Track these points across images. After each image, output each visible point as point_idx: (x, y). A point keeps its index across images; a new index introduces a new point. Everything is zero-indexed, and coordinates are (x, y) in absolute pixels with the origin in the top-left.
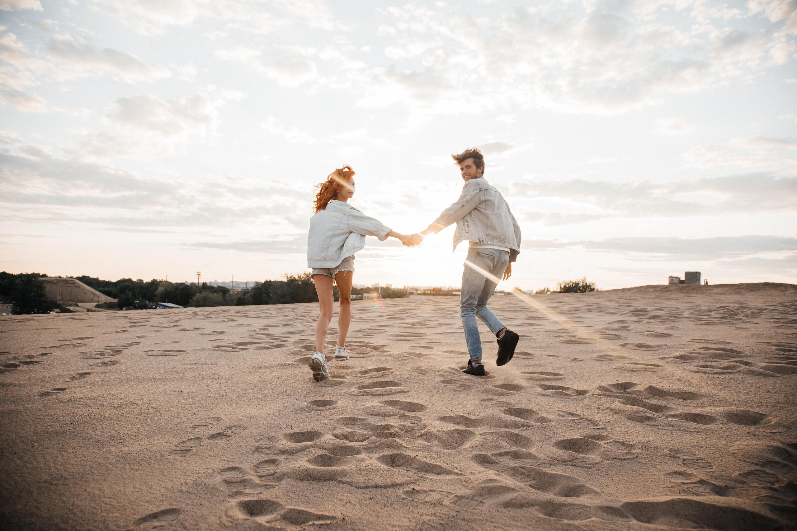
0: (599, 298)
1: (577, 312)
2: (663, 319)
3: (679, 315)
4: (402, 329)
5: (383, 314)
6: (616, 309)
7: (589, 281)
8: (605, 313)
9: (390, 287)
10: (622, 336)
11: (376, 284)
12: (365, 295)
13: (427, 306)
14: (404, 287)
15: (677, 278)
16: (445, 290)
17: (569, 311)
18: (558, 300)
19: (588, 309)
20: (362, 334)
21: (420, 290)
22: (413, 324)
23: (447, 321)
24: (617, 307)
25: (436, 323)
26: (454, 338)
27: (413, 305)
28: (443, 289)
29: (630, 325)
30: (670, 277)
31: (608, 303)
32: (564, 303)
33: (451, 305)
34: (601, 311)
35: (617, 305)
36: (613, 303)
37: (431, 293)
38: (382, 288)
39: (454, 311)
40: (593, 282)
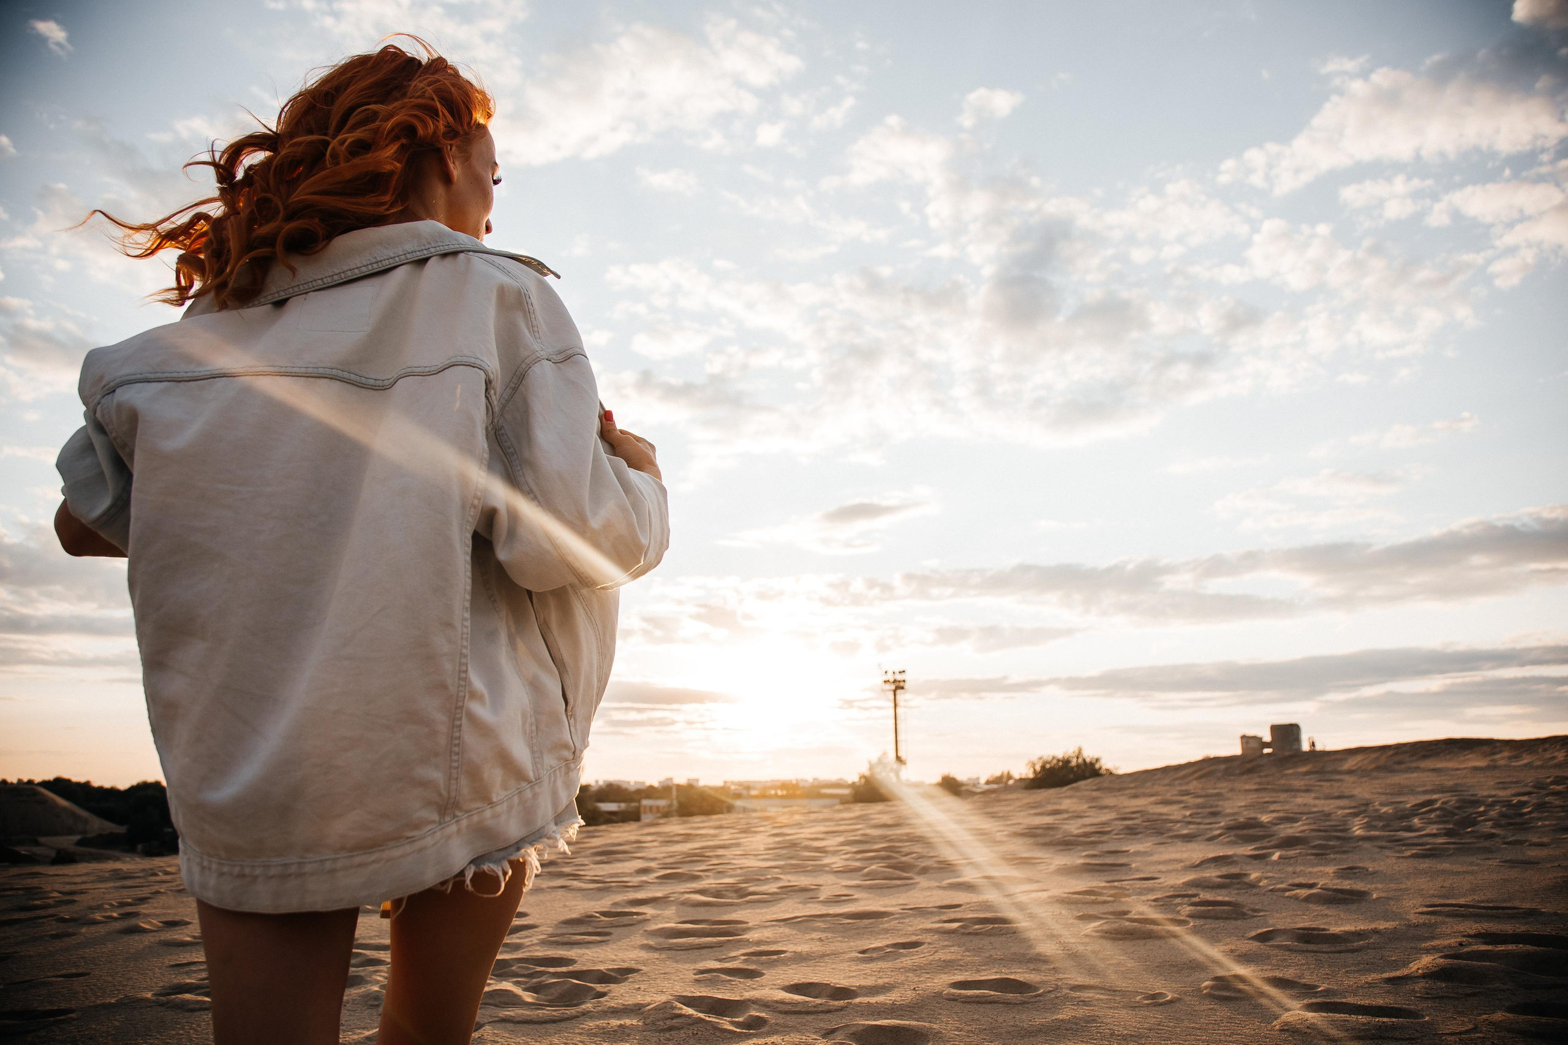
0: (1136, 796)
1: (1105, 838)
2: (1314, 847)
3: (1341, 831)
4: (689, 909)
5: (653, 864)
6: (1189, 823)
7: (1089, 754)
8: (1171, 837)
9: (695, 784)
10: (1243, 906)
11: (667, 779)
12: (645, 802)
13: (759, 837)
14: (725, 782)
15: (1254, 738)
16: (807, 785)
17: (1086, 835)
18: (1050, 808)
19: (1128, 828)
20: (583, 929)
21: (754, 788)
22: (718, 894)
23: (803, 881)
24: (1189, 819)
25: (772, 888)
26: (815, 935)
27: (726, 836)
28: (801, 784)
29: (1247, 869)
30: (1243, 737)
31: (1164, 809)
32: (1066, 816)
33: (814, 830)
34: (1160, 833)
35: (1188, 813)
36: (1175, 807)
37: (776, 794)
38: (678, 786)
39: (818, 849)
40: (1096, 756)
